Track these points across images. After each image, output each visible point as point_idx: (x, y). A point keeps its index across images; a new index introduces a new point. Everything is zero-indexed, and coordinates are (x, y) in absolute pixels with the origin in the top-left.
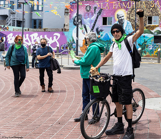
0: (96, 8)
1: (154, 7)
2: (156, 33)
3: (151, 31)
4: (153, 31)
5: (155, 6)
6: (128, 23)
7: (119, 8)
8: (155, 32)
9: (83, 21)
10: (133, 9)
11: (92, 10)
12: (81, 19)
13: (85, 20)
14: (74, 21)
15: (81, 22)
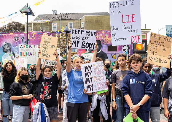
0: (23, 38)
9: (12, 48)
11: (20, 39)
12: (10, 47)
13: (13, 48)
14: (4, 48)
15: (10, 49)
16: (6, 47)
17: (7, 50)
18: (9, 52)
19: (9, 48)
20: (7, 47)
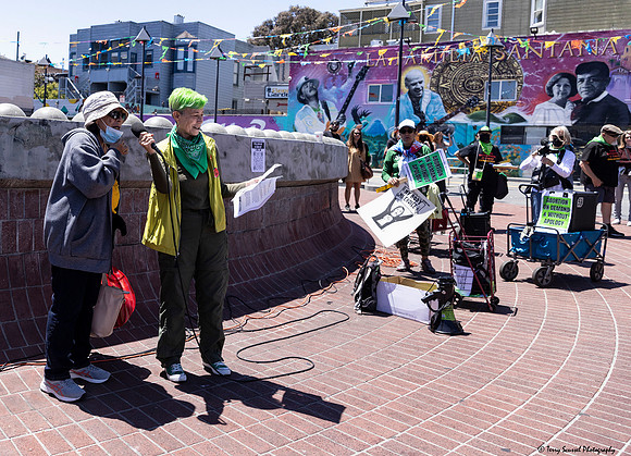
0: (352, 64)
1: (505, 60)
2: (508, 120)
3: (495, 115)
4: (500, 116)
5: (506, 56)
6: (433, 97)
7: (411, 64)
8: (504, 118)
10: (447, 65)
11: (344, 69)
12: (315, 89)
13: (325, 91)
14: (300, 93)
15: (316, 96)
16: (306, 90)
17: (309, 98)
18: (313, 103)
19: (313, 93)
20: (308, 89)
